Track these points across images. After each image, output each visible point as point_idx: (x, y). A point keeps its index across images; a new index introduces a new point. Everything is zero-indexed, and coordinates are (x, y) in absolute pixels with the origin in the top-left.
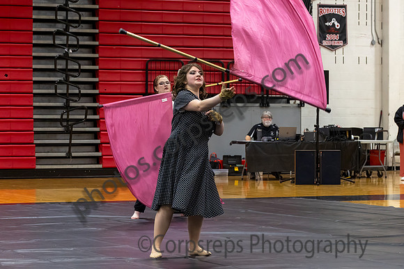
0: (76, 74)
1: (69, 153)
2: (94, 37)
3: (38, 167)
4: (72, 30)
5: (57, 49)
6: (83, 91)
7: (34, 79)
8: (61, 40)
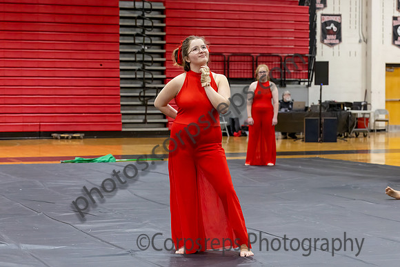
0: (150, 64)
1: (145, 120)
2: (162, 38)
3: (123, 130)
4: (147, 33)
5: (137, 46)
6: (155, 76)
7: (121, 67)
8: (140, 40)
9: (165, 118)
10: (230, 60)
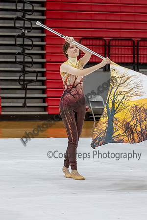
0: (30, 48)
1: (25, 103)
3: (3, 113)
4: (27, 17)
6: (35, 60)
8: (20, 24)
9: (44, 102)
10: (111, 44)
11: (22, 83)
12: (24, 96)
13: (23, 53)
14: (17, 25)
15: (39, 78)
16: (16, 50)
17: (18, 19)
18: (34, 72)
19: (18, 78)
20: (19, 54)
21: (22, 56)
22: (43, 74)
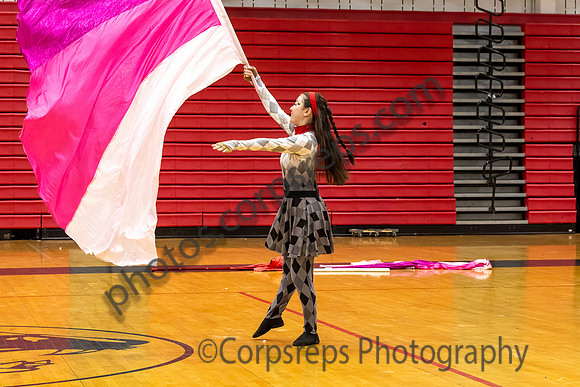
0: (500, 122)
1: (493, 207)
2: (519, 80)
3: (458, 223)
5: (480, 95)
6: (507, 141)
7: (454, 127)
8: (484, 85)
9: (523, 205)
11: (487, 176)
12: (491, 195)
13: (489, 130)
14: (479, 87)
15: (513, 168)
16: (478, 124)
17: (481, 77)
18: (507, 158)
19: (482, 168)
20: (483, 131)
21: (488, 135)
22: (521, 161)
